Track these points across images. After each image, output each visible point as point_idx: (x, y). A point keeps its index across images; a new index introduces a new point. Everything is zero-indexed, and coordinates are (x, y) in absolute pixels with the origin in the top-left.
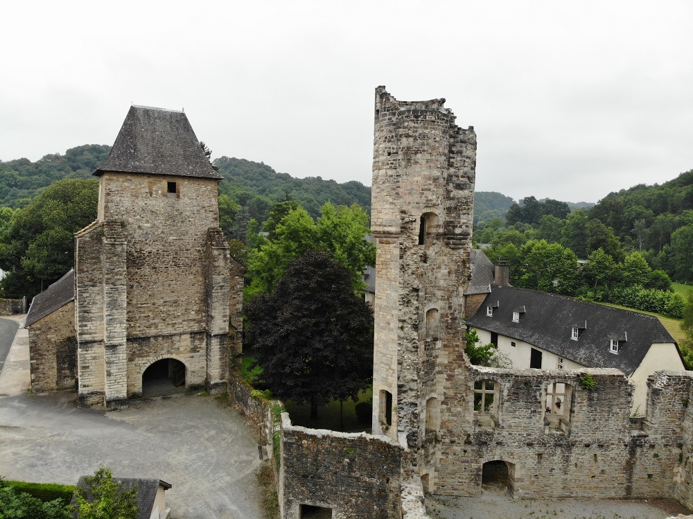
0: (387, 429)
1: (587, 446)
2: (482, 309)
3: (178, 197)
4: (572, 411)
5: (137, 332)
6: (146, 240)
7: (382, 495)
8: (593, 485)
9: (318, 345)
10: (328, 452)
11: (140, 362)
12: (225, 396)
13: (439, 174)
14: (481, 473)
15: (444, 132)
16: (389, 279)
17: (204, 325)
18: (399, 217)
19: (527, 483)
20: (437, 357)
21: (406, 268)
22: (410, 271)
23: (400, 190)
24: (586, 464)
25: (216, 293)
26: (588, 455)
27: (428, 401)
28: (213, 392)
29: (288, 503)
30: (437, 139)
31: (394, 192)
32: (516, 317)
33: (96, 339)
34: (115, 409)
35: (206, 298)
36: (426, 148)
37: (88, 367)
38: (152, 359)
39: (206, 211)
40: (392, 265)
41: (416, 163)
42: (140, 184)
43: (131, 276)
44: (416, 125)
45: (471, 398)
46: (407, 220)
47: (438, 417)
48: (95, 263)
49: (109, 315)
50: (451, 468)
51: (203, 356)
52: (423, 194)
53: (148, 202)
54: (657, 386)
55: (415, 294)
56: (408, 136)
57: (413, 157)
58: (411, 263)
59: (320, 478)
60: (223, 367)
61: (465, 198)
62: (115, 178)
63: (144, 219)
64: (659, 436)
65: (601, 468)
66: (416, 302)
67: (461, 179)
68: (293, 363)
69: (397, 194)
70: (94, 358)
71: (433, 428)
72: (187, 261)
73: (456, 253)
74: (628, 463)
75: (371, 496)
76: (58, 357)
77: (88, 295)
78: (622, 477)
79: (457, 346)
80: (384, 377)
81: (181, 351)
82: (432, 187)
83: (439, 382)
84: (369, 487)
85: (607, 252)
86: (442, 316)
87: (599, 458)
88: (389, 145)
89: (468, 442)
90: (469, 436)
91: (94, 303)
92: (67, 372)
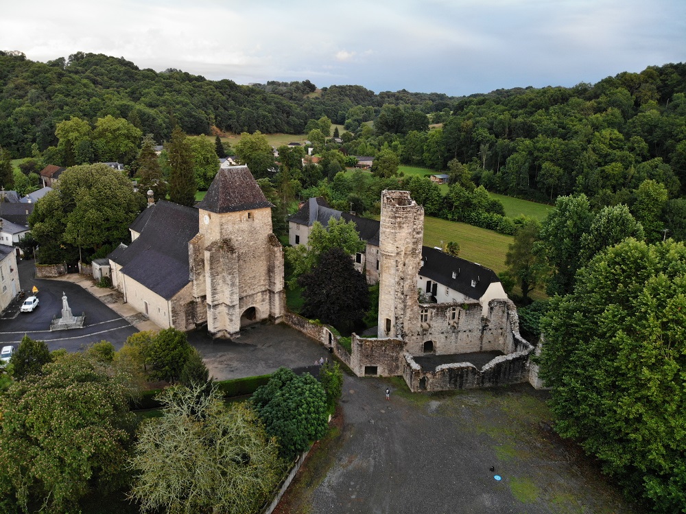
0: (387, 335)
1: (465, 331)
3: (253, 220)
4: (459, 319)
7: (397, 359)
8: (467, 347)
13: (411, 230)
14: (423, 347)
15: (413, 213)
16: (390, 274)
17: (267, 287)
18: (395, 249)
19: (441, 348)
20: (407, 302)
22: (400, 271)
24: (464, 338)
25: (277, 271)
26: (465, 334)
28: (277, 321)
30: (411, 217)
33: (220, 303)
35: (270, 273)
36: (406, 221)
38: (245, 309)
39: (266, 225)
40: (392, 269)
41: (403, 228)
42: (236, 216)
45: (420, 317)
46: (399, 250)
47: (407, 326)
48: (218, 263)
49: (231, 291)
50: (412, 346)
51: (267, 303)
52: (405, 240)
53: (240, 226)
54: (492, 306)
55: (402, 280)
57: (402, 225)
58: (400, 267)
59: (373, 355)
60: (280, 308)
61: (420, 238)
63: (239, 235)
64: (493, 326)
65: (470, 340)
66: (402, 284)
67: (418, 230)
69: (395, 240)
70: (220, 313)
71: (405, 331)
72: (259, 254)
73: (415, 259)
74: (481, 337)
76: (186, 313)
77: (215, 281)
78: (479, 342)
79: (415, 297)
80: (387, 313)
81: (257, 302)
82: (408, 236)
83: (407, 312)
87: (469, 336)
88: (391, 220)
89: (418, 335)
90: (419, 332)
92: (191, 321)
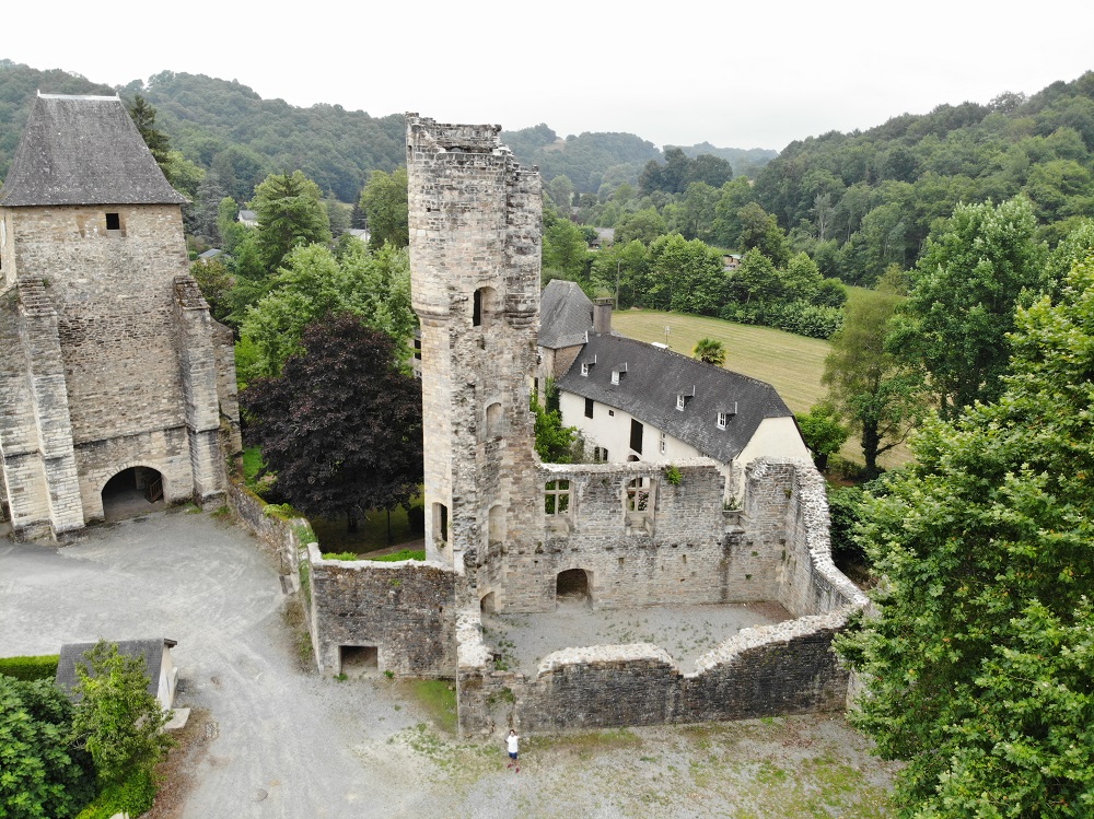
0: (443, 546)
1: (675, 546)
2: (575, 367)
3: (124, 234)
4: (656, 509)
5: (86, 435)
6: (83, 303)
7: (435, 626)
8: (683, 589)
9: (351, 448)
10: (369, 585)
11: (95, 475)
12: (225, 510)
13: (495, 237)
14: (555, 585)
15: (499, 181)
16: (438, 372)
17: (182, 417)
18: (446, 294)
19: (607, 592)
20: (501, 458)
21: (459, 359)
22: (464, 363)
23: (446, 260)
24: (674, 567)
25: (196, 373)
26: (676, 556)
27: (491, 510)
28: (207, 506)
29: (325, 646)
30: (490, 192)
31: (438, 262)
32: (615, 378)
33: (28, 450)
34: (70, 543)
35: (182, 378)
36: (475, 204)
37: (22, 489)
38: (113, 470)
39: (167, 252)
40: (441, 354)
41: (464, 224)
42: (64, 221)
43: (67, 358)
44: (461, 174)
45: (542, 502)
46: (456, 298)
47: (504, 525)
48: (12, 344)
49: (45, 417)
50: (520, 581)
51: (186, 459)
52: (475, 264)
53: (80, 246)
54: (755, 476)
55: (471, 390)
56: (451, 188)
57: (460, 217)
58: (465, 351)
59: (361, 614)
60: (217, 472)
61: (529, 265)
62: (26, 215)
63: (77, 272)
64: (757, 532)
65: (692, 570)
66: (472, 400)
67: (524, 240)
68: (318, 470)
69: (442, 264)
70: (29, 476)
71: (498, 540)
72: (147, 328)
73: (521, 333)
74: (722, 563)
75: (422, 628)
77: (8, 389)
78: (717, 578)
79: (524, 444)
80: (436, 489)
81: (153, 455)
82: (486, 255)
83: (504, 487)
84: (420, 619)
85: (765, 252)
86: (506, 410)
87: (688, 559)
88: (428, 197)
89: (539, 552)
90: (540, 544)
91: (18, 400)
